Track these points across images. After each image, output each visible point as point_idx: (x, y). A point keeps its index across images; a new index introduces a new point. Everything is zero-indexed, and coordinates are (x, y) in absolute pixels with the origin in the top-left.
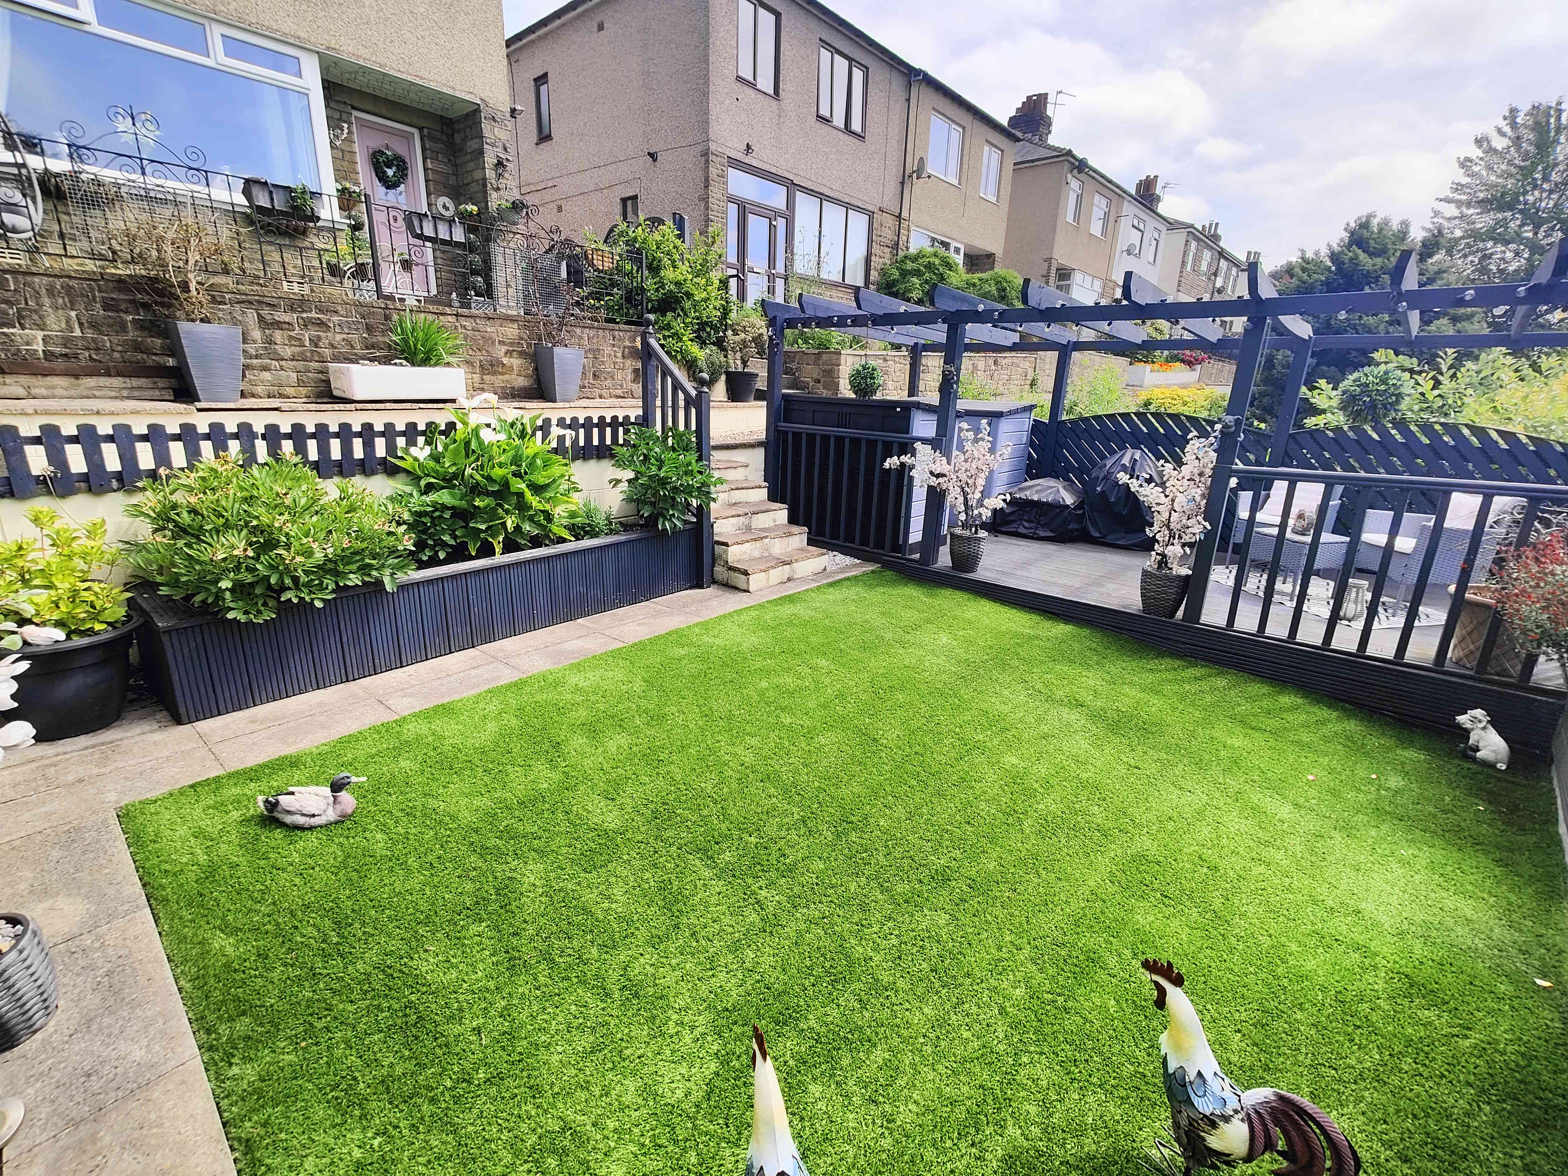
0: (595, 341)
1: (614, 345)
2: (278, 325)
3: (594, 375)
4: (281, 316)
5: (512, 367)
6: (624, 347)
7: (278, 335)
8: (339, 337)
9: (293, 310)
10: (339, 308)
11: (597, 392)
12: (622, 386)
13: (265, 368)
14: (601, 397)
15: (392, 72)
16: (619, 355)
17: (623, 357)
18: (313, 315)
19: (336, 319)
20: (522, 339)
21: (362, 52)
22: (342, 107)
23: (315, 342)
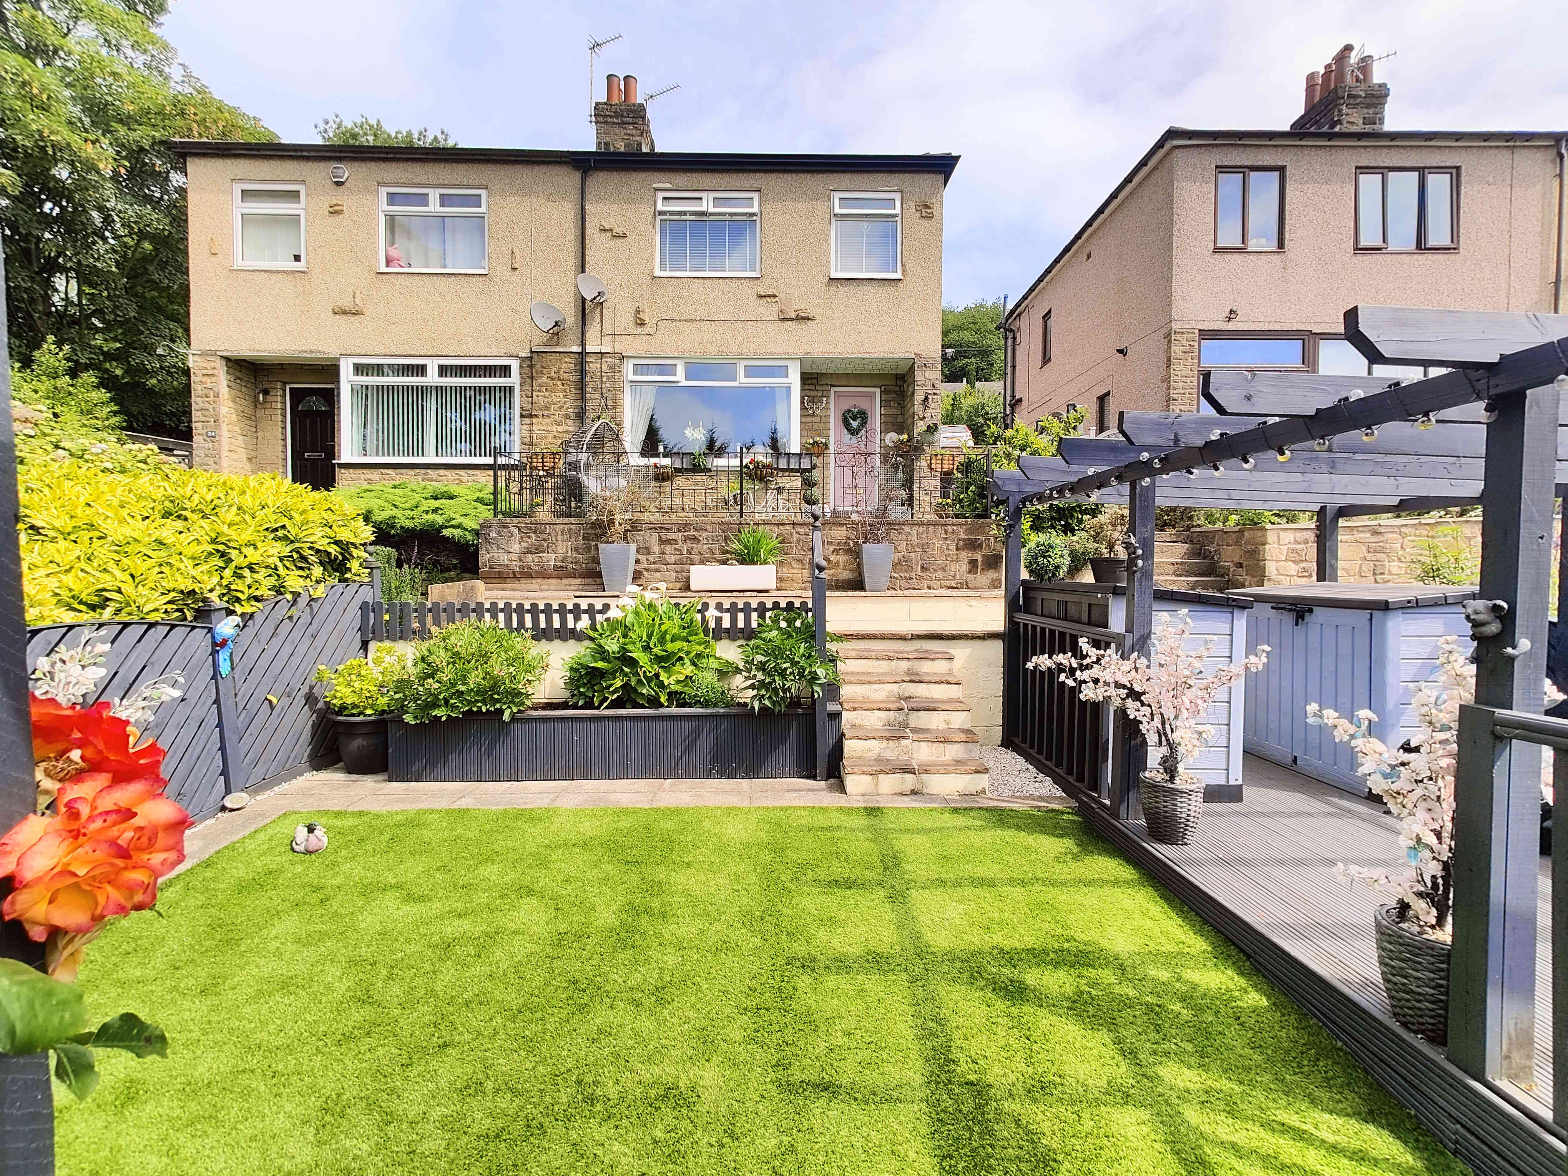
0: (924, 536)
1: (946, 539)
2: (669, 542)
3: (922, 567)
4: (672, 536)
5: (838, 562)
6: (959, 540)
7: (668, 549)
8: (705, 547)
9: (679, 531)
10: (708, 527)
11: (926, 583)
12: (954, 577)
13: (657, 571)
14: (929, 588)
15: (848, 356)
16: (953, 547)
17: (957, 549)
18: (692, 533)
19: (705, 534)
20: (849, 539)
21: (829, 349)
22: (824, 388)
23: (689, 552)
